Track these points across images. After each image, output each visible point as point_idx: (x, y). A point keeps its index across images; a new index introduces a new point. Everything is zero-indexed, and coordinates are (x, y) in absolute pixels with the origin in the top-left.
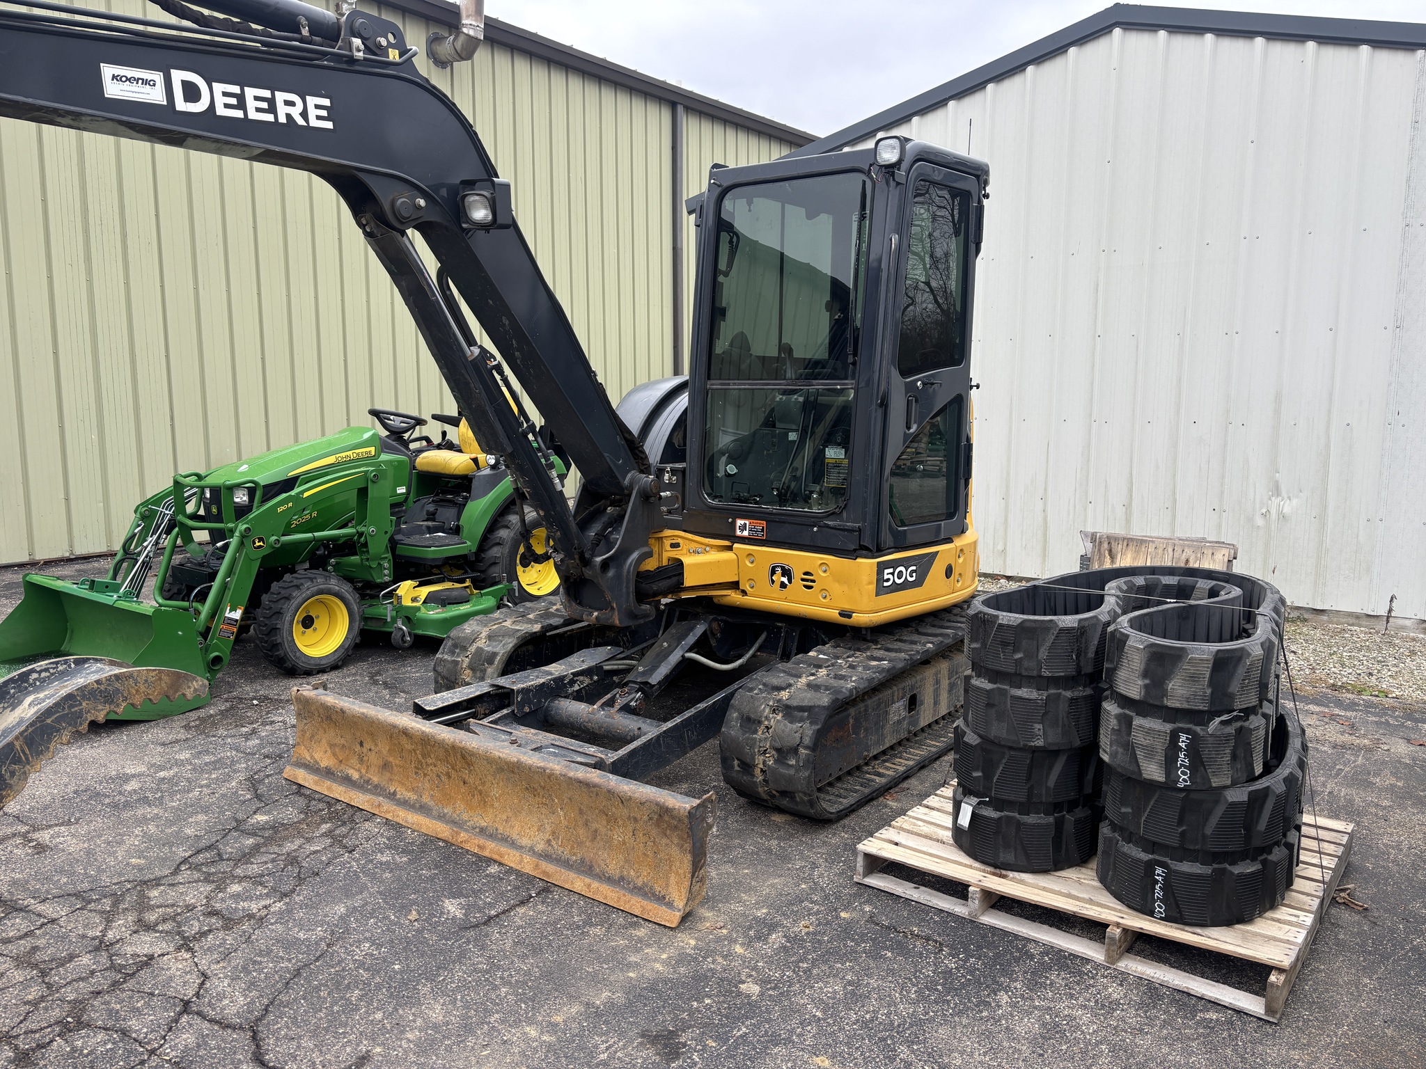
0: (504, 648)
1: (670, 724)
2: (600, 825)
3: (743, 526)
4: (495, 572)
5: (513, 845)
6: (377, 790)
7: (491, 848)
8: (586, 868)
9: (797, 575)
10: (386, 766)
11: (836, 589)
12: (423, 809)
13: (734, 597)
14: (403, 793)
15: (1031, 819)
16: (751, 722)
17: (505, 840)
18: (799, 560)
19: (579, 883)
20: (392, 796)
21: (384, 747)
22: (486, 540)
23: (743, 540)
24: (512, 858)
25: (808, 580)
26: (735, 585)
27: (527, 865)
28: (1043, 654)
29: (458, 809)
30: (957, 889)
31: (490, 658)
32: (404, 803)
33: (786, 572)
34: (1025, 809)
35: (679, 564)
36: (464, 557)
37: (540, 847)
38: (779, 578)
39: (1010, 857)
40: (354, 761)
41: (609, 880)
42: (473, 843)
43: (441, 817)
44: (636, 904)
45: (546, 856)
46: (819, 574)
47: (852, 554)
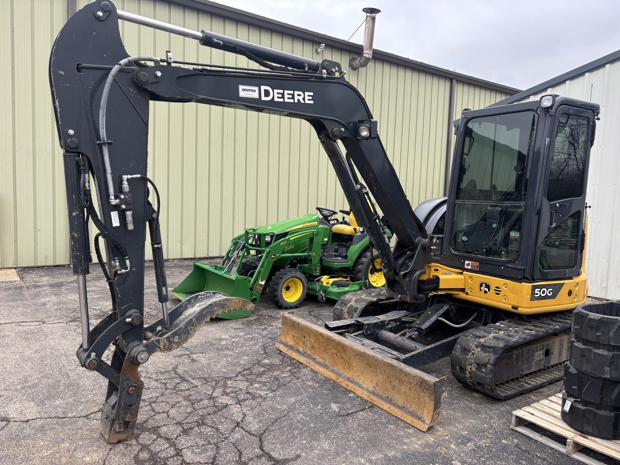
0: (361, 306)
1: (429, 347)
2: (396, 383)
3: (468, 264)
4: (360, 275)
5: (360, 386)
6: (309, 356)
7: (351, 386)
8: (389, 401)
9: (493, 288)
10: (313, 347)
11: (511, 296)
12: (326, 366)
13: (462, 295)
14: (319, 359)
15: (602, 412)
16: (466, 350)
17: (357, 384)
18: (494, 281)
19: (386, 406)
20: (314, 360)
21: (313, 340)
22: (357, 261)
23: (468, 270)
24: (359, 392)
25: (498, 291)
26: (463, 290)
27: (365, 395)
28: (611, 334)
29: (339, 368)
30: (562, 440)
31: (356, 310)
32: (319, 363)
33: (487, 286)
34: (599, 407)
35: (438, 278)
36: (348, 268)
37: (371, 389)
38: (484, 288)
39: (590, 429)
40: (301, 344)
41: (398, 407)
42: (344, 383)
43: (333, 371)
44: (409, 419)
45: (373, 393)
46: (503, 288)
47: (520, 280)
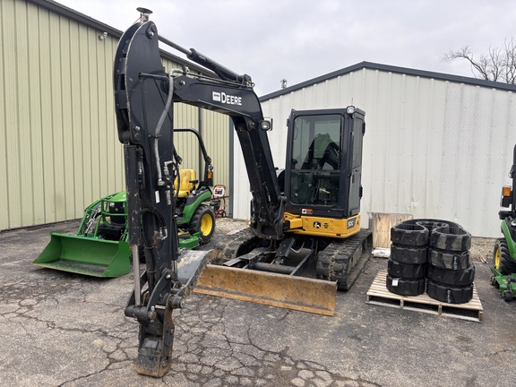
1: (298, 267)
2: (304, 292)
3: (304, 211)
4: (195, 228)
5: (274, 300)
6: (220, 290)
7: (267, 302)
8: (301, 304)
9: (323, 224)
10: (222, 282)
11: (335, 228)
12: (239, 294)
13: (301, 232)
14: (229, 290)
15: (413, 282)
16: (326, 264)
17: (271, 299)
18: (323, 220)
19: (300, 308)
20: (226, 291)
21: (222, 277)
22: (192, 219)
23: (304, 215)
24: (275, 304)
25: (326, 226)
26: (301, 228)
27: (281, 305)
28: (417, 240)
29: (252, 292)
30: (397, 302)
31: (233, 252)
32: (231, 293)
33: (319, 224)
34: (411, 279)
35: (289, 222)
37: (283, 300)
38: (316, 225)
39: (407, 292)
40: (209, 282)
41: (309, 306)
42: (261, 301)
43: (246, 295)
44: (320, 311)
45: (286, 302)
46: (330, 224)
47: (341, 218)
